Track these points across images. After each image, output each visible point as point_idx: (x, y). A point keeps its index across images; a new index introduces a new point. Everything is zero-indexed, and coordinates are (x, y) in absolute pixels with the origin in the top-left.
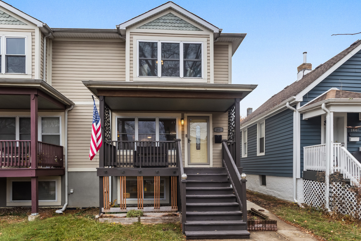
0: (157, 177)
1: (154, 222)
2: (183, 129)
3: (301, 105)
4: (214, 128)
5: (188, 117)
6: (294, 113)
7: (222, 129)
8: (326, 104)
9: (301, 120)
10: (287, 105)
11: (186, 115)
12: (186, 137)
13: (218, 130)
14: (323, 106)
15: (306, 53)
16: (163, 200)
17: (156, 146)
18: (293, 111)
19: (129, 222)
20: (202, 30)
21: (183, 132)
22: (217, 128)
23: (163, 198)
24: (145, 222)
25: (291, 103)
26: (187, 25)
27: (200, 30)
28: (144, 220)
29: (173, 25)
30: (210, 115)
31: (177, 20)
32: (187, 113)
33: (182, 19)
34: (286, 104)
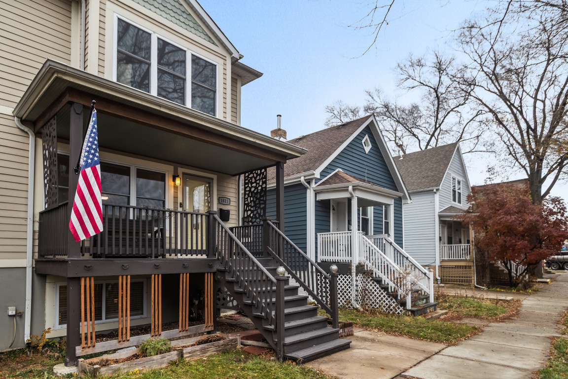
0: (185, 274)
1: (204, 353)
2: (176, 193)
3: (316, 183)
4: (219, 198)
5: (184, 174)
6: (308, 191)
7: (229, 200)
8: (353, 186)
9: (316, 201)
10: (302, 179)
11: (181, 170)
12: (180, 207)
13: (224, 201)
14: (350, 188)
15: (280, 116)
16: (141, 318)
17: (131, 218)
18: (306, 188)
19: (162, 363)
20: (217, 46)
21: (176, 198)
22: (223, 199)
23: (142, 314)
24: (192, 356)
25: (306, 178)
26: (196, 28)
27: (213, 43)
28: (190, 353)
29: (178, 17)
30: (215, 177)
31: (184, 12)
32: (182, 168)
33: (190, 14)
34: (300, 177)
